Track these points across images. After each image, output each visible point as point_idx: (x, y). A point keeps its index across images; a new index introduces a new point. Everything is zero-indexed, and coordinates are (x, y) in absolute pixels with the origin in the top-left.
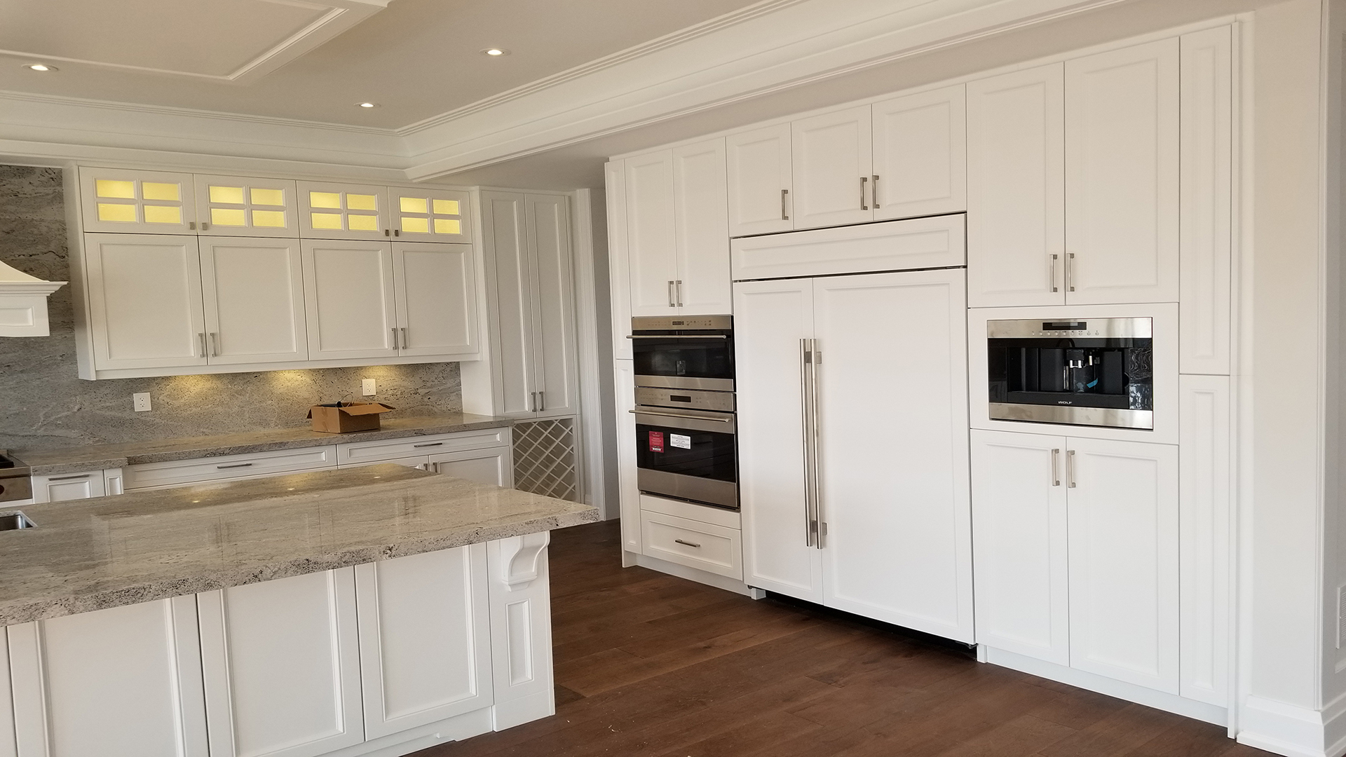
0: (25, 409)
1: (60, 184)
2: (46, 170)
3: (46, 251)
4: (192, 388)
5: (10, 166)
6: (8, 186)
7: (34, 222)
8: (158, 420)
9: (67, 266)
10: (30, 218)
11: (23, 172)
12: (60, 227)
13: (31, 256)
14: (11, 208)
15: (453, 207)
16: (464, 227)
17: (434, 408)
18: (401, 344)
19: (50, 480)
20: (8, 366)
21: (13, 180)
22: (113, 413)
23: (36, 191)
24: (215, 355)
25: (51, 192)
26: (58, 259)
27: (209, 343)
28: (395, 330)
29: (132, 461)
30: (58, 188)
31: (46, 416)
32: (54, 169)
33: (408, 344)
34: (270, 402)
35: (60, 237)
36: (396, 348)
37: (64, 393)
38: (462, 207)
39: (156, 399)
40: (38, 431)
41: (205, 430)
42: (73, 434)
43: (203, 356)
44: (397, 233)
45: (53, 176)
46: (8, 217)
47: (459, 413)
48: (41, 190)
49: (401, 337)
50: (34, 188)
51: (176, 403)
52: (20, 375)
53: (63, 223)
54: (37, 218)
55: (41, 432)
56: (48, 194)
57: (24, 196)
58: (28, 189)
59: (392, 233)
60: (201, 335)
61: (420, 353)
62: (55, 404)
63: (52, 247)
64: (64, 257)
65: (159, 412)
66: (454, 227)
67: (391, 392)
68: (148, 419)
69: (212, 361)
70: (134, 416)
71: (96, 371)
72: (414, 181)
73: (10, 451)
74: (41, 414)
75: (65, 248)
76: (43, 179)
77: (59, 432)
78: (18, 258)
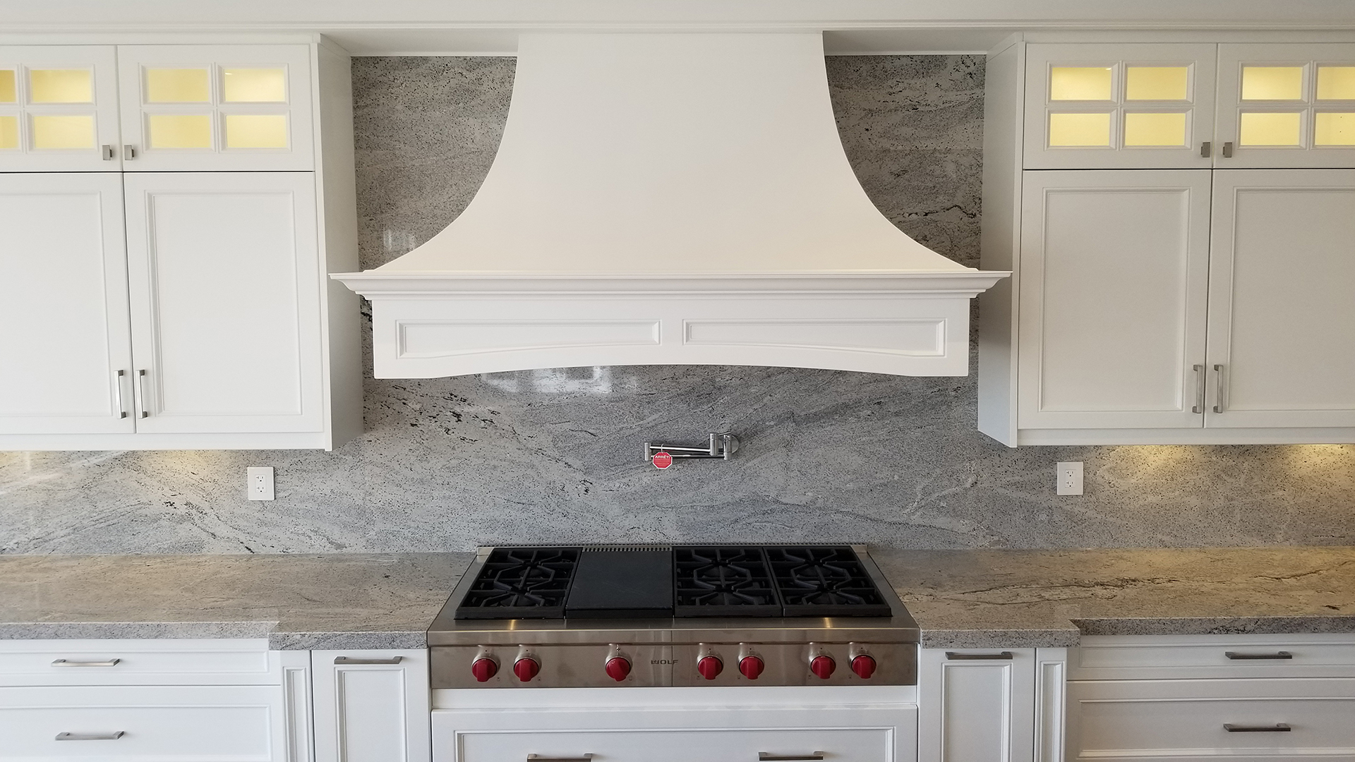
0: (896, 477)
1: (981, 85)
2: (963, 60)
3: (949, 205)
4: (1151, 458)
5: (911, 57)
6: (905, 93)
7: (937, 154)
8: (1091, 513)
9: (977, 232)
10: (931, 147)
11: (928, 65)
12: (974, 162)
13: (926, 214)
14: (906, 131)
20: (879, 403)
21: (913, 82)
22: (1022, 495)
23: (944, 99)
24: (1219, 409)
25: (966, 98)
26: (966, 219)
30: (978, 91)
31: (926, 492)
32: (974, 56)
34: (1281, 493)
35: (971, 180)
37: (955, 453)
39: (1091, 475)
40: (912, 517)
41: (1164, 538)
42: (962, 526)
43: (1197, 409)
45: (972, 69)
46: (900, 148)
48: (952, 96)
50: (943, 93)
51: (1123, 484)
52: (894, 419)
53: (979, 154)
54: (942, 148)
55: (916, 519)
56: (961, 104)
57: (928, 108)
58: (933, 96)
60: (1197, 367)
62: (938, 471)
63: (959, 200)
64: (975, 215)
65: (1094, 498)
68: (1076, 509)
70: (1054, 503)
73: (871, 549)
74: (919, 488)
75: (978, 200)
76: (956, 76)
77: (941, 521)
78: (908, 219)
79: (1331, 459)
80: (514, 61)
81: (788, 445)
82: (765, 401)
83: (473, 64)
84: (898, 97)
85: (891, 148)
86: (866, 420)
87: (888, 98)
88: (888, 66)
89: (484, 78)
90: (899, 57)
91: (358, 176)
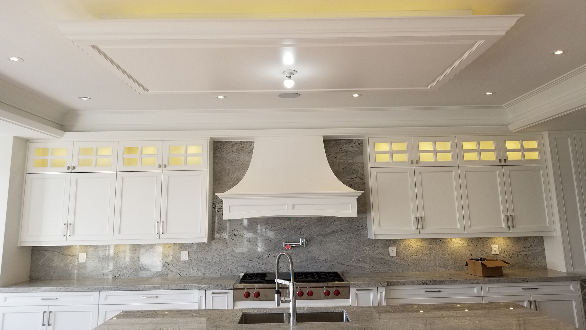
0: (348, 252)
1: (362, 146)
2: (357, 140)
3: (357, 176)
4: (413, 245)
5: (345, 140)
6: (344, 148)
7: (353, 164)
8: (399, 262)
9: (364, 184)
10: (351, 162)
11: (349, 142)
12: (362, 166)
13: (351, 179)
14: (345, 158)
15: (533, 144)
16: (540, 155)
17: (531, 265)
18: (511, 225)
19: (357, 290)
20: (343, 230)
21: (346, 146)
22: (381, 256)
23: (354, 150)
24: (423, 228)
25: (359, 150)
26: (361, 180)
27: (420, 222)
28: (507, 216)
29: (390, 284)
30: (361, 148)
31: (356, 256)
32: (360, 139)
33: (514, 225)
34: (448, 255)
35: (361, 170)
36: (508, 227)
37: (363, 244)
38: (539, 144)
39: (398, 250)
40: (353, 263)
41: (419, 269)
42: (366, 266)
43: (417, 229)
44: (505, 161)
45: (360, 142)
46: (344, 162)
47: (545, 268)
48: (355, 149)
49: (511, 221)
50: (353, 148)
51: (407, 253)
52: (347, 235)
53: (363, 163)
54: (354, 162)
55: (354, 264)
56: (357, 151)
57: (350, 152)
58: (351, 149)
59: (503, 161)
60: (416, 218)
61: (522, 230)
62: (359, 249)
63: (359, 175)
64: (363, 179)
65: (399, 257)
66: (535, 156)
67: (506, 253)
68: (395, 260)
69: (422, 231)
70: (389, 259)
71: (374, 235)
72: (513, 132)
73: (342, 272)
74: (354, 255)
75: (363, 175)
76: (356, 144)
77: (361, 264)
78: (347, 180)
79: (459, 245)
80: (253, 142)
81: (320, 243)
82: (314, 230)
83: (242, 143)
84: (342, 149)
85: (342, 162)
86: (340, 235)
87: (340, 150)
88: (340, 142)
89: (245, 146)
90: (342, 140)
91: (213, 171)
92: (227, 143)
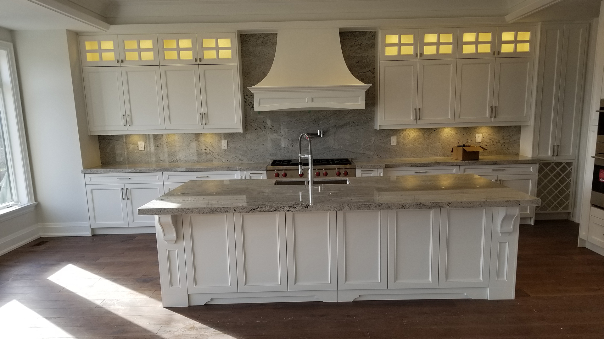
0: (357, 141)
1: (375, 39)
2: (371, 32)
3: (368, 70)
4: (411, 135)
5: (360, 32)
6: (359, 41)
7: (365, 57)
8: (398, 149)
9: (374, 77)
10: (364, 55)
11: (363, 33)
12: (373, 59)
13: (364, 73)
14: (359, 51)
15: (526, 36)
16: (531, 47)
18: (493, 116)
19: (361, 171)
20: (354, 122)
21: (360, 38)
22: (384, 145)
23: (367, 43)
24: (419, 119)
25: (371, 42)
26: (372, 74)
27: (418, 114)
28: (492, 107)
29: (387, 166)
30: (374, 40)
31: (364, 145)
32: (373, 31)
33: (496, 115)
34: (439, 143)
35: (373, 64)
36: (491, 117)
37: (370, 135)
38: (531, 36)
39: (398, 139)
41: (414, 155)
42: (371, 153)
43: (415, 119)
44: (499, 54)
45: (373, 34)
46: (358, 55)
47: (517, 155)
49: (494, 112)
50: (366, 41)
51: (405, 142)
53: (374, 57)
54: (366, 55)
55: (361, 152)
56: (370, 44)
57: (363, 45)
58: (364, 42)
59: (496, 53)
60: (415, 109)
61: (504, 119)
62: (366, 139)
63: (370, 69)
64: (374, 73)
65: (399, 146)
66: (524, 48)
67: (487, 141)
68: (395, 148)
69: (419, 122)
70: (391, 147)
71: (379, 125)
72: (510, 23)
73: (352, 159)
74: (362, 144)
75: (374, 69)
76: (369, 36)
77: (367, 152)
78: (360, 74)
79: (450, 134)
80: (276, 34)
81: (335, 133)
82: (330, 122)
83: (266, 35)
84: (357, 42)
85: (356, 56)
86: (351, 127)
87: (355, 42)
88: (355, 34)
89: (269, 39)
90: (357, 32)
91: (242, 65)
92: (253, 35)
